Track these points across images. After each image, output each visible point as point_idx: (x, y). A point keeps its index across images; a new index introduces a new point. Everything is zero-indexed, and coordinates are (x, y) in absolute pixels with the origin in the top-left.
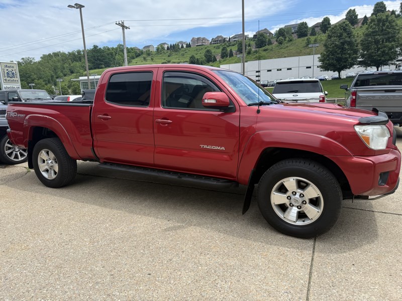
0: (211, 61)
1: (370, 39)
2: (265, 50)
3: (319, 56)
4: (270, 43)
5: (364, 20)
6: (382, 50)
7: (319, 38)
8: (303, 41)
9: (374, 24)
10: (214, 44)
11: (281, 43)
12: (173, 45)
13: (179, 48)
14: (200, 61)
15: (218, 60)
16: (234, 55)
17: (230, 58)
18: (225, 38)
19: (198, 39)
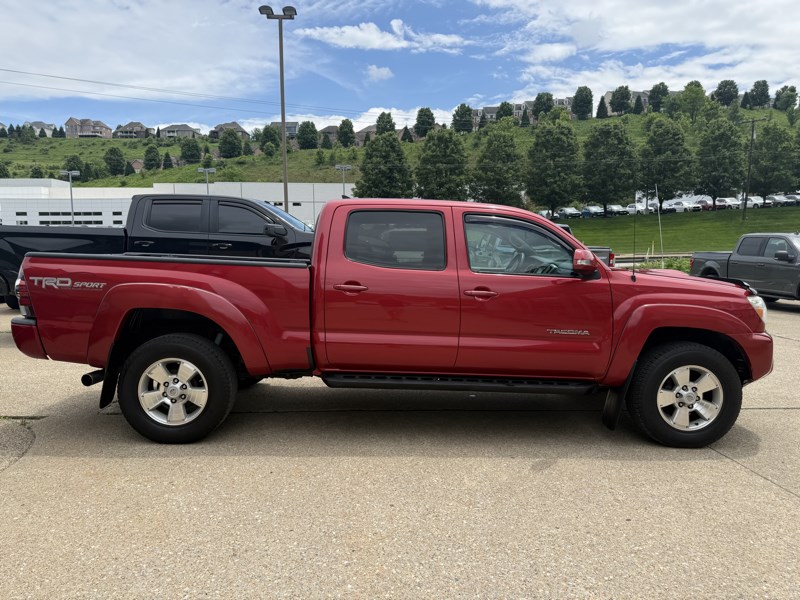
0: (121, 172)
1: (429, 167)
2: (241, 163)
3: (353, 186)
4: (249, 152)
5: (404, 134)
6: (447, 186)
7: (338, 154)
8: (311, 155)
9: (434, 144)
10: (122, 137)
11: (270, 154)
12: (18, 127)
13: (33, 136)
14: (93, 169)
15: (137, 171)
16: (175, 166)
17: (167, 171)
18: (147, 130)
19: (84, 123)
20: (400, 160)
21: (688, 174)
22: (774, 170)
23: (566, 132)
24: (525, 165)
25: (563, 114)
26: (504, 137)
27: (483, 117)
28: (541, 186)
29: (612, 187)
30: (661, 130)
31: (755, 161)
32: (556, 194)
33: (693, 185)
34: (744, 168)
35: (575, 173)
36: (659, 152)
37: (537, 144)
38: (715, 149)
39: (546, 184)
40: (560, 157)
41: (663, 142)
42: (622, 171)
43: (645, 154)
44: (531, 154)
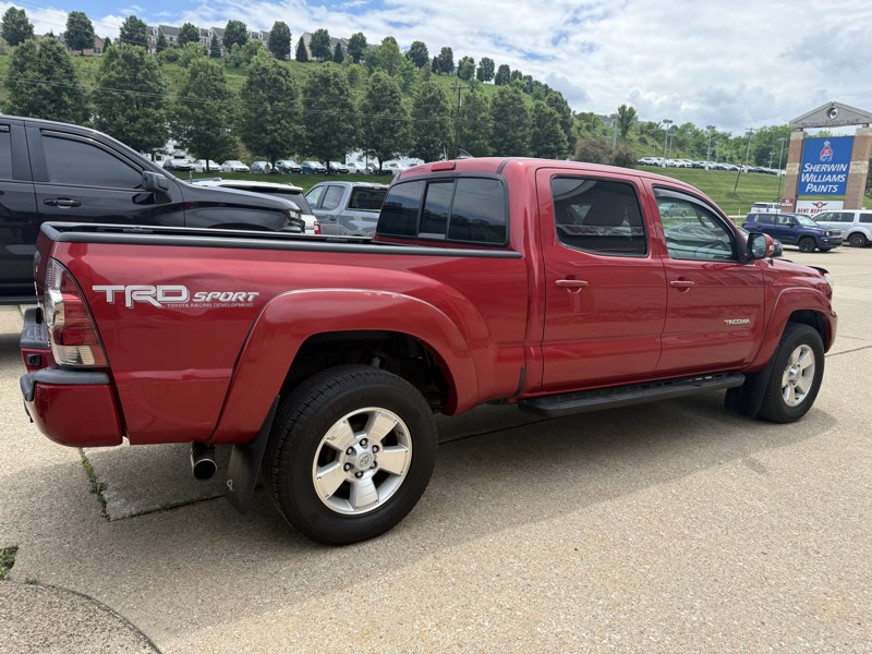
1: (114, 93)
9: (119, 64)
20: (71, 79)
21: (405, 135)
22: (474, 138)
23: (284, 73)
24: (239, 106)
25: (259, 50)
26: (212, 68)
27: (162, 37)
28: (259, 133)
29: (335, 142)
30: (379, 86)
31: (458, 128)
32: (277, 143)
33: (409, 147)
34: (452, 134)
35: (297, 122)
36: (377, 109)
37: (250, 83)
38: (427, 111)
39: (265, 131)
40: (279, 101)
41: (381, 99)
42: (345, 126)
43: (365, 109)
44: (244, 94)
